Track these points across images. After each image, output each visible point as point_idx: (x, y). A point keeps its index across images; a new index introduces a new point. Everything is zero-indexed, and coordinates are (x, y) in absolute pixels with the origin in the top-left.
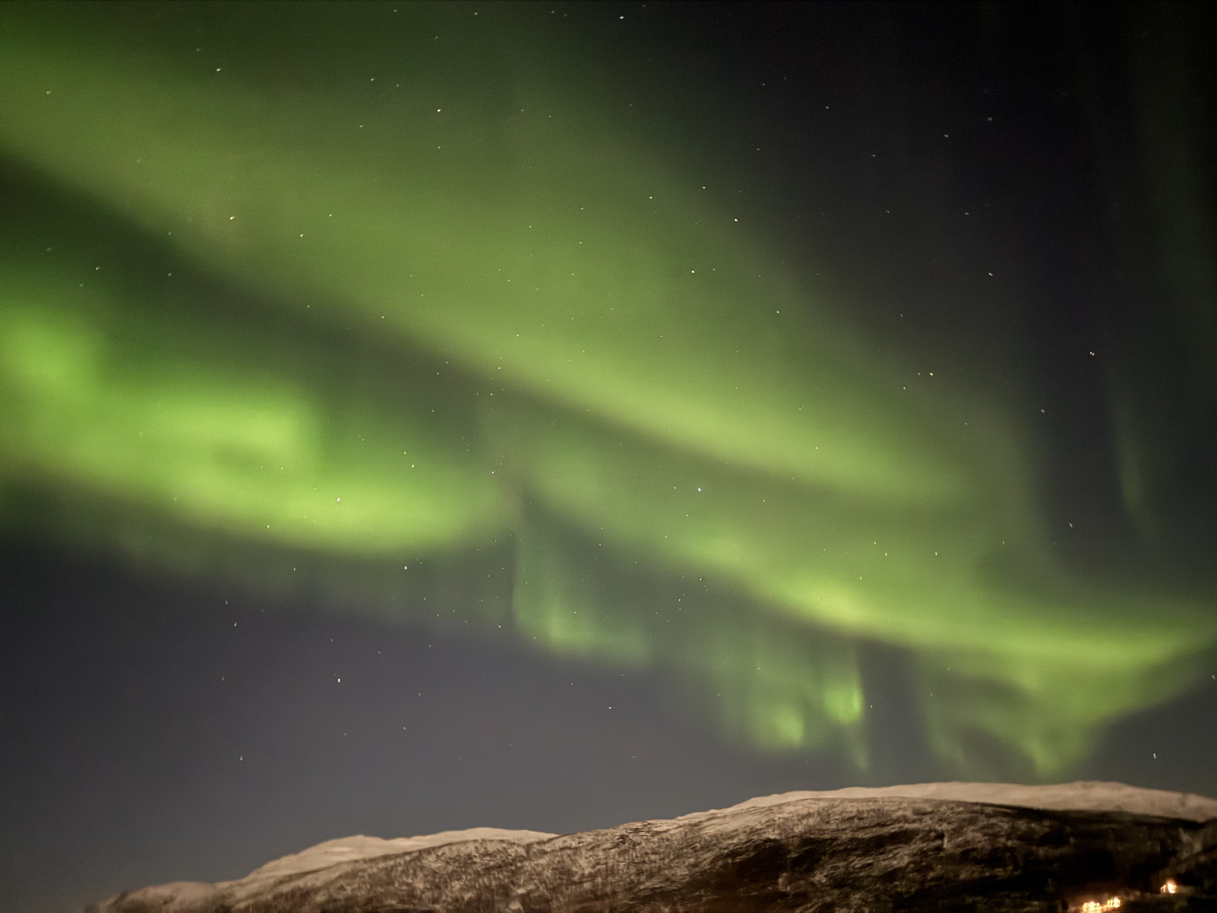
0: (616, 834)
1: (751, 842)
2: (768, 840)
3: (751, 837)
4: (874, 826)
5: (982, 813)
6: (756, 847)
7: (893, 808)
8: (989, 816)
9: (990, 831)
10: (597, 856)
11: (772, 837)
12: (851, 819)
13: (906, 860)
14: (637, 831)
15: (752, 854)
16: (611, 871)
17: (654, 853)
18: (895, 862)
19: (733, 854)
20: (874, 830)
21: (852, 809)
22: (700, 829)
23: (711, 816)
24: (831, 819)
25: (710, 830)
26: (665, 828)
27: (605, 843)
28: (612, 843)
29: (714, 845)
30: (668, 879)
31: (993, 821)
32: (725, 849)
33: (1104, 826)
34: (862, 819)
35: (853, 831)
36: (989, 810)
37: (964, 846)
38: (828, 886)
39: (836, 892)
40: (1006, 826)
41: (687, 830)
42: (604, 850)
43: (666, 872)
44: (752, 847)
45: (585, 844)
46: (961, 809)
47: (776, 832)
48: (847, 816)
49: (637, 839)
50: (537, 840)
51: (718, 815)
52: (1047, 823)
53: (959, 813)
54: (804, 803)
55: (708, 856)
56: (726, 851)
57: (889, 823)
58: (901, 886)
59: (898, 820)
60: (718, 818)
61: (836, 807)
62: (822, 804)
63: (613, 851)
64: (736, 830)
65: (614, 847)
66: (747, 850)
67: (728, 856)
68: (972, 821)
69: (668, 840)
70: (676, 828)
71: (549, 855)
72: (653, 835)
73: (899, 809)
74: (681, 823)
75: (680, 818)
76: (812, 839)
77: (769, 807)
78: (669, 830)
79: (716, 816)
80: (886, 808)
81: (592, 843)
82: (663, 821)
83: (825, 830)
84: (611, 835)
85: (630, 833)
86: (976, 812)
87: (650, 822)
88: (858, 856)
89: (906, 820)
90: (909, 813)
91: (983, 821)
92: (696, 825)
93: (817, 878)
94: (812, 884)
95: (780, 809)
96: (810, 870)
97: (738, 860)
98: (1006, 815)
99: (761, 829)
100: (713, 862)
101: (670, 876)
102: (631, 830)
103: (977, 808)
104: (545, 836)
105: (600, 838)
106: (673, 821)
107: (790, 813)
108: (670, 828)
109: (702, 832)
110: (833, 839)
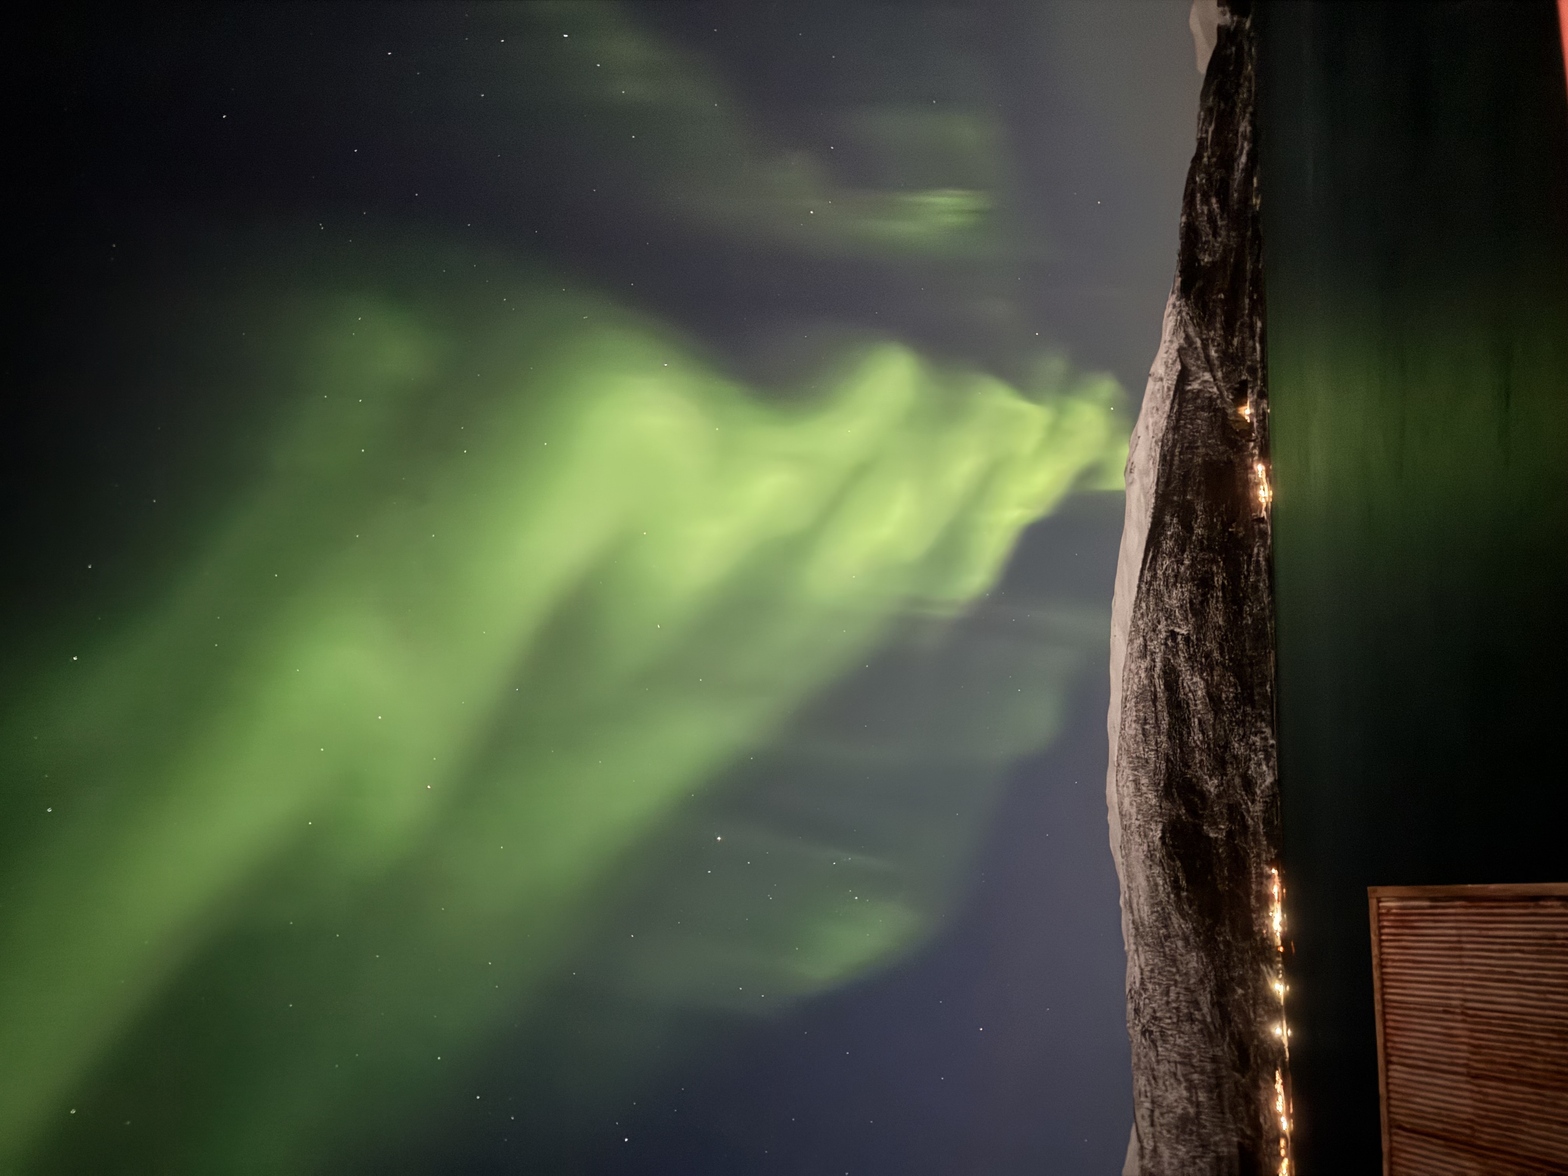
0: (1139, 1040)
1: (1163, 861)
2: (1162, 838)
3: (1157, 860)
4: (1155, 706)
5: (1150, 584)
6: (1170, 856)
7: (1136, 680)
8: (1154, 577)
9: (1172, 580)
10: (1165, 1073)
11: (1159, 834)
12: (1145, 733)
13: (1196, 679)
14: (1137, 1011)
15: (1178, 864)
16: (1186, 1059)
17: (1167, 993)
18: (1199, 693)
19: (1176, 887)
20: (1160, 708)
21: (1132, 729)
22: (1143, 925)
23: (1128, 906)
24: (1143, 756)
25: (1145, 911)
26: (1137, 970)
27: (1150, 1059)
28: (1150, 1047)
29: (1163, 909)
30: (1201, 981)
31: (1160, 573)
32: (1169, 897)
33: (1176, 461)
34: (1145, 719)
35: (1159, 734)
36: (1148, 576)
37: (1186, 611)
38: (1222, 779)
39: (1229, 770)
40: (1167, 562)
41: (1142, 942)
42: (1158, 1062)
43: (1192, 981)
44: (1169, 860)
45: (1148, 1089)
46: (1143, 605)
47: (1153, 827)
48: (1140, 737)
49: (1147, 1013)
50: (1137, 1158)
51: (1127, 896)
52: (1167, 518)
53: (1148, 608)
54: (1121, 784)
55: (1176, 920)
56: (1172, 896)
57: (1153, 689)
58: (1228, 693)
59: (1151, 678)
60: (1130, 897)
61: (1129, 746)
62: (1124, 763)
63: (1160, 1049)
64: (1148, 877)
65: (1156, 1047)
66: (1173, 869)
67: (1178, 895)
68: (1159, 597)
69: (1152, 971)
70: (1138, 956)
71: (1158, 1144)
72: (1145, 990)
73: (1137, 673)
74: (1133, 947)
75: (1126, 948)
76: (1165, 784)
77: (1123, 828)
78: (1140, 966)
79: (1128, 900)
80: (1135, 688)
81: (1148, 1077)
82: (1128, 971)
83: (1156, 766)
84: (1140, 1048)
85: (1139, 1021)
86: (1148, 590)
87: (1127, 990)
88: (1189, 734)
89: (1150, 669)
90: (1144, 664)
91: (1159, 584)
92: (1137, 929)
93: (1212, 790)
94: (1219, 796)
95: (1125, 815)
96: (1203, 795)
97: (1184, 883)
98: (1154, 558)
99: (1149, 846)
100: (1183, 915)
101: (1198, 978)
102: (1135, 1019)
103: (1144, 588)
104: (1133, 1145)
105: (1142, 1066)
106: (1129, 958)
107: (1131, 804)
108: (1137, 964)
109: (1146, 923)
110: (1168, 760)
